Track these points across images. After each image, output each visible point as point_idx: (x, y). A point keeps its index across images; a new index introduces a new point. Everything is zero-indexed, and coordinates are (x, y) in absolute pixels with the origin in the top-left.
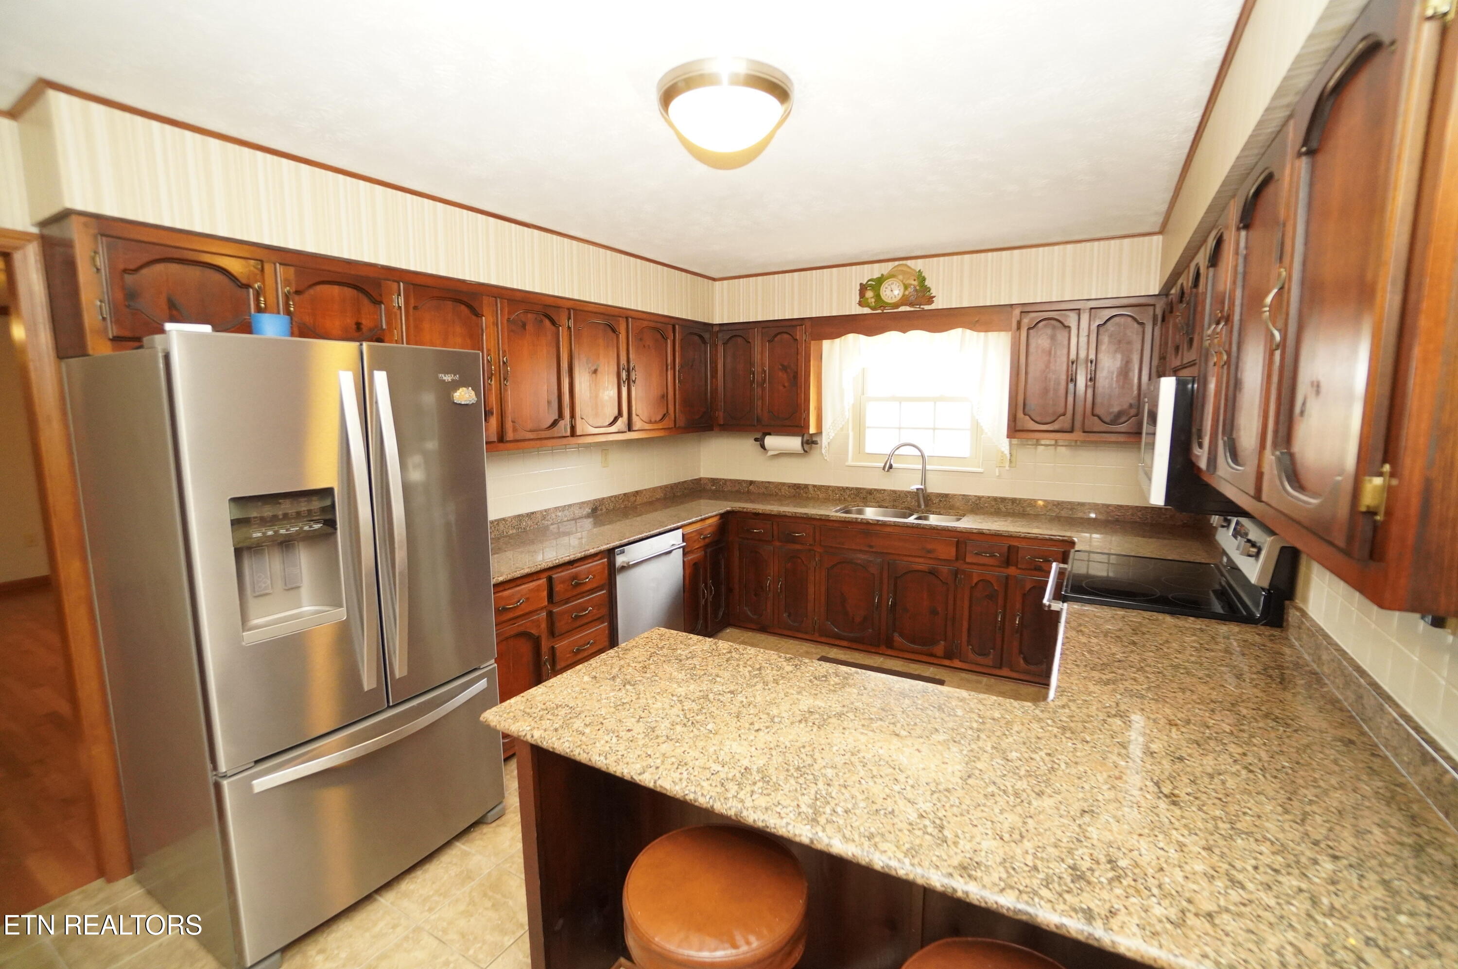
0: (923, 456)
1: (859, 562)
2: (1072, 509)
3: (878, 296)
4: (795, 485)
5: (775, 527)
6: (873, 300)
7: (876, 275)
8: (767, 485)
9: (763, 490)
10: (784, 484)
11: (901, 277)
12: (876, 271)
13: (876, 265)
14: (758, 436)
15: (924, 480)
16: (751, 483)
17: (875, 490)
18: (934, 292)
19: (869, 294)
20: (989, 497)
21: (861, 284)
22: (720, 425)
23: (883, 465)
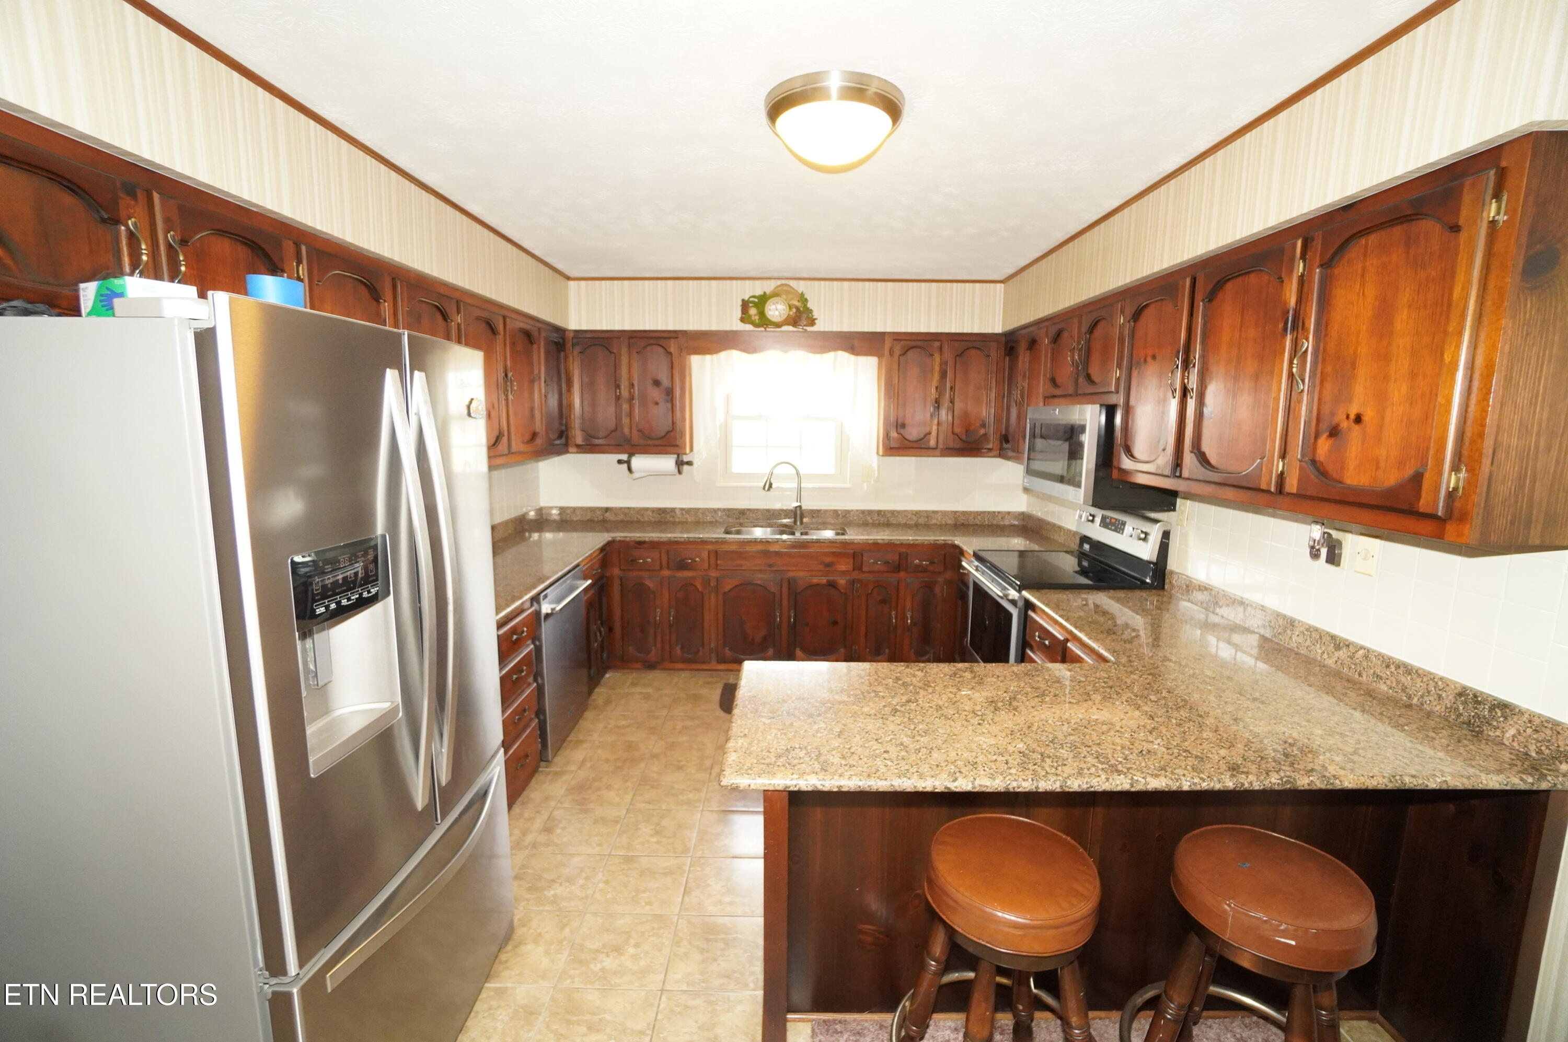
0: (798, 474)
1: (759, 582)
2: (927, 517)
3: (762, 314)
4: (660, 509)
5: (663, 555)
6: (757, 317)
7: (759, 292)
8: (627, 511)
9: (621, 517)
10: (646, 509)
11: (784, 296)
12: (759, 288)
13: (758, 282)
14: (624, 457)
15: (799, 498)
16: (607, 510)
17: (748, 510)
18: (816, 314)
19: (753, 311)
20: (857, 511)
21: (743, 300)
22: (578, 446)
23: (763, 484)
